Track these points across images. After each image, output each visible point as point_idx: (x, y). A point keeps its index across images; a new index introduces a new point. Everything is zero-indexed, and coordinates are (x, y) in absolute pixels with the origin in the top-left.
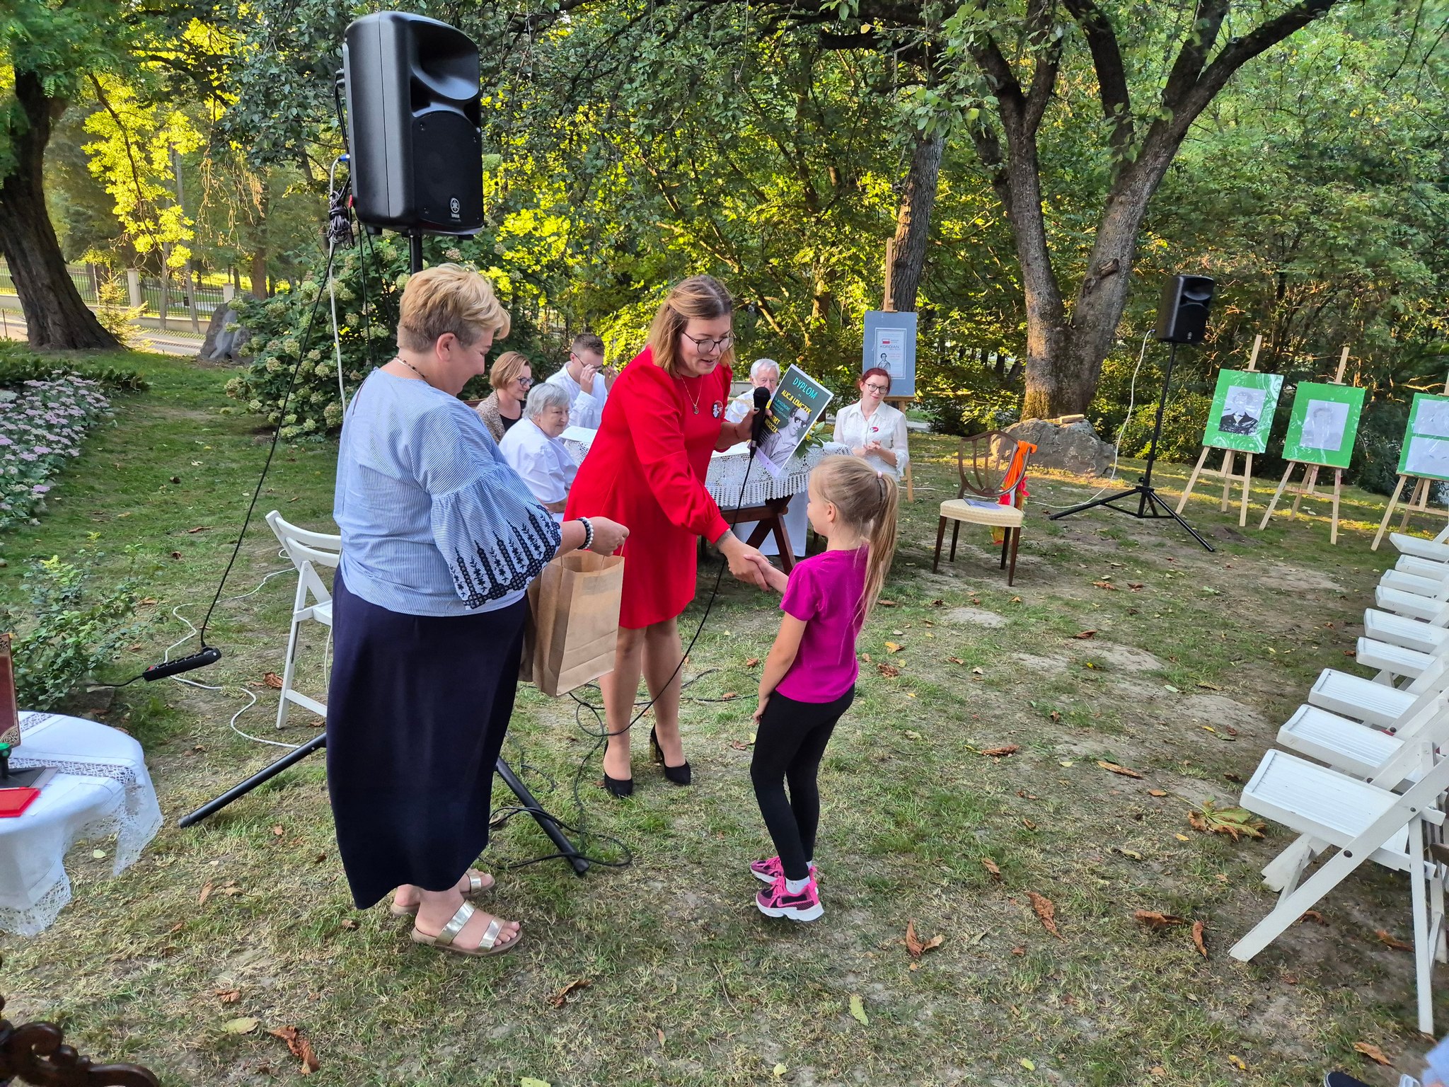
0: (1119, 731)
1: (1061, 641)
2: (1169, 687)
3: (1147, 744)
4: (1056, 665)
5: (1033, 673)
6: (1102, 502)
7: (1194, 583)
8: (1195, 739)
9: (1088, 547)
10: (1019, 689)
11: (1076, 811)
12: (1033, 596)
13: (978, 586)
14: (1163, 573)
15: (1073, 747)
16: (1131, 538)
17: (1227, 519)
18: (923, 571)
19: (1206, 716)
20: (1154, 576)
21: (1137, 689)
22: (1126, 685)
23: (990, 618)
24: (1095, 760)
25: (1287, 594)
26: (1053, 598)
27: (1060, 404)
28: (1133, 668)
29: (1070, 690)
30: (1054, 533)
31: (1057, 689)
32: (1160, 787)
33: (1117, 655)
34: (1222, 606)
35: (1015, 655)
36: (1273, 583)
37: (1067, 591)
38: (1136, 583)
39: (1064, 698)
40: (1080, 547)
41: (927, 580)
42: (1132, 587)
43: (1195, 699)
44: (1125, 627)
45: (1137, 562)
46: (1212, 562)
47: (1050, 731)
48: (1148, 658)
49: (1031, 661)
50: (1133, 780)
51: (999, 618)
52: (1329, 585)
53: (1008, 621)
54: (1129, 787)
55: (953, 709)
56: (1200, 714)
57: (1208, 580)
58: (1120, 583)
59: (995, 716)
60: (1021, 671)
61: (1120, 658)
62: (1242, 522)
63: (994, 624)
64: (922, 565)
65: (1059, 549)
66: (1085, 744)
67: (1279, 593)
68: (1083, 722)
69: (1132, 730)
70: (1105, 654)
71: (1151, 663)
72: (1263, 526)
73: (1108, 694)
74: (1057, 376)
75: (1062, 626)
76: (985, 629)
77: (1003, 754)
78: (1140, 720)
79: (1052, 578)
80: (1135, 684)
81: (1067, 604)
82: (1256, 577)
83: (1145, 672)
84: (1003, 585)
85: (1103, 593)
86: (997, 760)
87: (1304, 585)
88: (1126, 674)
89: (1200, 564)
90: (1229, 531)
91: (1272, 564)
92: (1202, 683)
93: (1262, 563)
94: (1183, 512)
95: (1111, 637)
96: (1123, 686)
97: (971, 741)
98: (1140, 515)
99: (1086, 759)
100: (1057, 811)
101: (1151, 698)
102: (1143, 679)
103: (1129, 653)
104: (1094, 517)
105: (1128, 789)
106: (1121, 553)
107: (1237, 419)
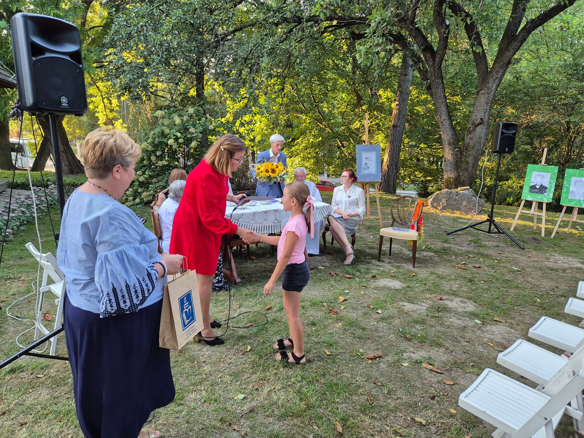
0: (440, 345)
1: (428, 296)
2: (477, 321)
3: (453, 353)
4: (421, 308)
5: (406, 313)
6: (471, 227)
7: (508, 265)
8: (482, 350)
9: (459, 248)
10: (397, 322)
11: (399, 393)
12: (423, 273)
13: (398, 267)
14: (494, 260)
15: (412, 355)
16: (483, 243)
17: (535, 233)
18: (374, 260)
19: (492, 337)
20: (489, 262)
21: (459, 322)
22: (453, 319)
23: (396, 284)
24: (421, 362)
25: (557, 270)
26: (432, 273)
27: (459, 182)
28: (460, 310)
29: (422, 322)
30: (446, 241)
31: (416, 322)
32: (452, 379)
33: (454, 303)
34: (520, 277)
35: (401, 303)
36: (550, 265)
37: (441, 270)
38: (478, 265)
39: (418, 327)
40: (455, 248)
41: (374, 265)
42: (475, 267)
43: (488, 328)
44: (465, 289)
45: (482, 255)
46: (521, 255)
47: (404, 345)
48: (470, 305)
49: (408, 306)
50: (438, 375)
51: (401, 284)
52: (579, 265)
53: (404, 285)
54: (434, 379)
55: (359, 332)
56: (488, 336)
57: (516, 264)
58: (470, 266)
59: (379, 337)
60: (402, 312)
61: (456, 305)
62: (543, 235)
63: (397, 287)
64: (373, 257)
65: (444, 249)
66: (420, 353)
67: (552, 269)
68: (423, 341)
69: (447, 345)
70: (448, 302)
71: (471, 307)
72: (553, 236)
73: (442, 325)
74: (457, 170)
75: (432, 288)
76: (391, 289)
77: (375, 358)
78: (455, 340)
79: (437, 263)
80: (459, 319)
81: (439, 277)
82: (542, 262)
83: (466, 312)
84: (410, 267)
85: (459, 271)
86: (370, 361)
87: (566, 266)
88: (457, 313)
89: (515, 255)
90: (534, 239)
91: (552, 255)
92: (496, 319)
93: (547, 255)
94: (514, 230)
95: (455, 294)
96: (451, 320)
97: (361, 351)
98: (489, 232)
99: (416, 362)
100: (389, 393)
101: (465, 327)
102: (464, 316)
103: (461, 302)
104: (466, 233)
105: (434, 380)
106: (476, 251)
107: (538, 187)
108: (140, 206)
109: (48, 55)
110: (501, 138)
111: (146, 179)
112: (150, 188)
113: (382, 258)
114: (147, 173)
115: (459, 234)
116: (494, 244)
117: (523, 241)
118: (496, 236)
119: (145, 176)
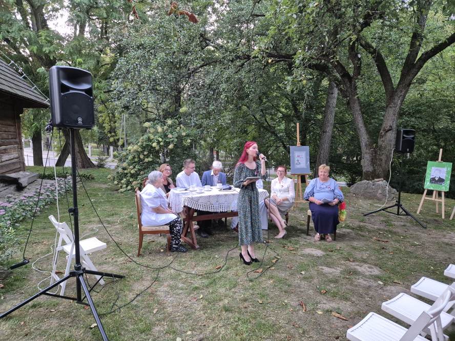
0: (346, 299)
1: (343, 262)
2: (380, 282)
3: (358, 306)
4: (336, 271)
5: (324, 275)
6: (383, 210)
7: (411, 240)
9: (373, 226)
10: (315, 281)
11: (312, 334)
14: (400, 236)
15: (325, 306)
16: (393, 223)
17: (437, 216)
18: (303, 234)
20: (395, 237)
21: (365, 283)
22: (361, 281)
23: (318, 253)
24: (331, 311)
25: (451, 245)
26: (349, 245)
27: (375, 175)
28: (367, 274)
29: (336, 282)
30: (362, 221)
31: (331, 281)
34: (420, 249)
35: (320, 267)
36: (446, 241)
37: (356, 243)
38: (386, 240)
39: (332, 285)
40: (369, 226)
41: (303, 238)
42: (383, 241)
43: (389, 288)
44: (373, 257)
45: (391, 232)
46: (423, 232)
47: (320, 298)
49: (326, 270)
50: (343, 321)
51: (322, 252)
53: (324, 253)
55: (285, 288)
56: (388, 294)
57: (418, 239)
59: (300, 291)
60: (320, 274)
61: (364, 270)
62: (443, 217)
63: (319, 255)
64: (303, 232)
65: (360, 227)
66: (331, 305)
67: (447, 244)
68: (334, 295)
69: (353, 299)
70: (358, 267)
71: (376, 271)
72: (451, 218)
73: (351, 284)
75: (346, 256)
76: (313, 256)
78: (361, 296)
79: (353, 238)
80: (365, 280)
81: (353, 248)
82: (440, 238)
83: (372, 276)
88: (364, 276)
89: (418, 233)
90: (435, 220)
91: (448, 233)
92: (396, 281)
93: (445, 233)
94: (420, 213)
95: (364, 261)
96: (359, 281)
97: (286, 301)
98: (398, 214)
99: (327, 311)
100: (304, 332)
101: (370, 287)
102: (370, 278)
103: (369, 267)
104: (379, 215)
105: (340, 325)
106: (386, 229)
107: (437, 179)
108: (130, 191)
109: (71, 91)
110: (403, 141)
111: (136, 172)
112: (138, 179)
113: (310, 233)
114: (136, 167)
115: (373, 216)
116: (402, 224)
117: (427, 222)
118: (404, 217)
119: (136, 169)
